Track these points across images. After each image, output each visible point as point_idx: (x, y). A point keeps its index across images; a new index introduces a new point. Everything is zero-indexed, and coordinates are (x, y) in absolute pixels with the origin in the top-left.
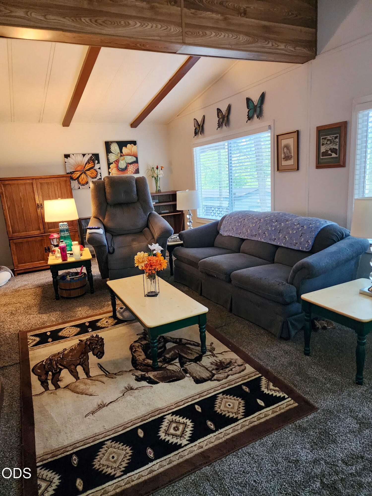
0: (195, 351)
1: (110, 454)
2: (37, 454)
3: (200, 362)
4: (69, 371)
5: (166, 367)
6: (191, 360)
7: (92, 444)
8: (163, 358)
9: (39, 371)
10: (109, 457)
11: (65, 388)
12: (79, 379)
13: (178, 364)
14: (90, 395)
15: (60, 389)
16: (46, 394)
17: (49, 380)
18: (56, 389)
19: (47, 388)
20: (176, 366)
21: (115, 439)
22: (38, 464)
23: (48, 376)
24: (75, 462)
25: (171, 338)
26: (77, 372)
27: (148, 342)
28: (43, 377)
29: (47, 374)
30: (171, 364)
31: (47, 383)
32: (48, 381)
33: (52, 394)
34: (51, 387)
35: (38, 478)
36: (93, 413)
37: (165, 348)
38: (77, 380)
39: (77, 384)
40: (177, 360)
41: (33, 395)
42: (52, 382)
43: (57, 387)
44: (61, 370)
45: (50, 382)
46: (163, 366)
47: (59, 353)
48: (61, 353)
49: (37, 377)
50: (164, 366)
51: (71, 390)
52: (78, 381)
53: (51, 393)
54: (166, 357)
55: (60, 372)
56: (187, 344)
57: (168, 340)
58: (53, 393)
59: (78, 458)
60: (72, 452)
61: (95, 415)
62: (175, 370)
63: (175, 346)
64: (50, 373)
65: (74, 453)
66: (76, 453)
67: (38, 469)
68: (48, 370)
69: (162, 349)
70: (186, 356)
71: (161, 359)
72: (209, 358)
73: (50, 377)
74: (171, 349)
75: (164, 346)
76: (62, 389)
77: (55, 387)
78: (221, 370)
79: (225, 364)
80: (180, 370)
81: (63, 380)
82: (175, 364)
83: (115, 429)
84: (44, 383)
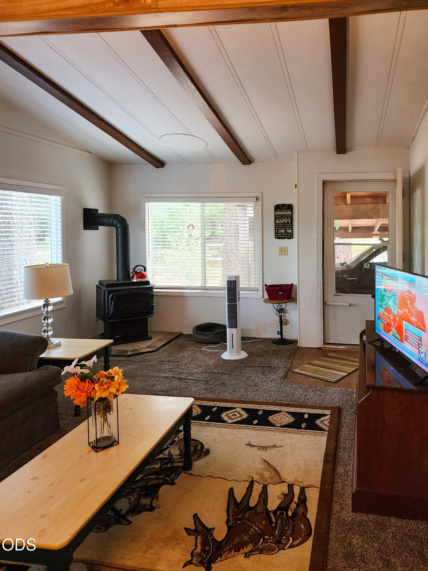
1: (280, 421)
2: (326, 437)
4: (267, 504)
7: (289, 429)
9: (303, 526)
10: (283, 420)
11: (284, 482)
12: (264, 485)
14: (266, 461)
15: (288, 483)
16: (305, 484)
17: (296, 503)
18: (293, 484)
19: (302, 490)
21: (273, 425)
22: (327, 432)
23: (294, 510)
24: (304, 424)
26: (260, 496)
28: (301, 510)
29: (295, 514)
31: (299, 498)
32: (297, 501)
33: (300, 480)
34: (297, 491)
35: (329, 426)
36: (275, 446)
38: (267, 485)
39: (269, 481)
41: (319, 489)
42: (293, 498)
43: (291, 487)
44: (275, 512)
45: (296, 499)
47: (261, 553)
48: (258, 549)
49: (308, 516)
51: (280, 476)
52: (266, 483)
53: (300, 482)
55: (279, 508)
58: (297, 481)
59: (301, 425)
60: (303, 430)
61: (273, 444)
64: (290, 514)
65: (303, 429)
66: (301, 428)
67: (327, 430)
68: (291, 521)
73: (293, 506)
76: (287, 481)
77: (293, 487)
81: (280, 494)
83: (269, 430)
84: (303, 500)
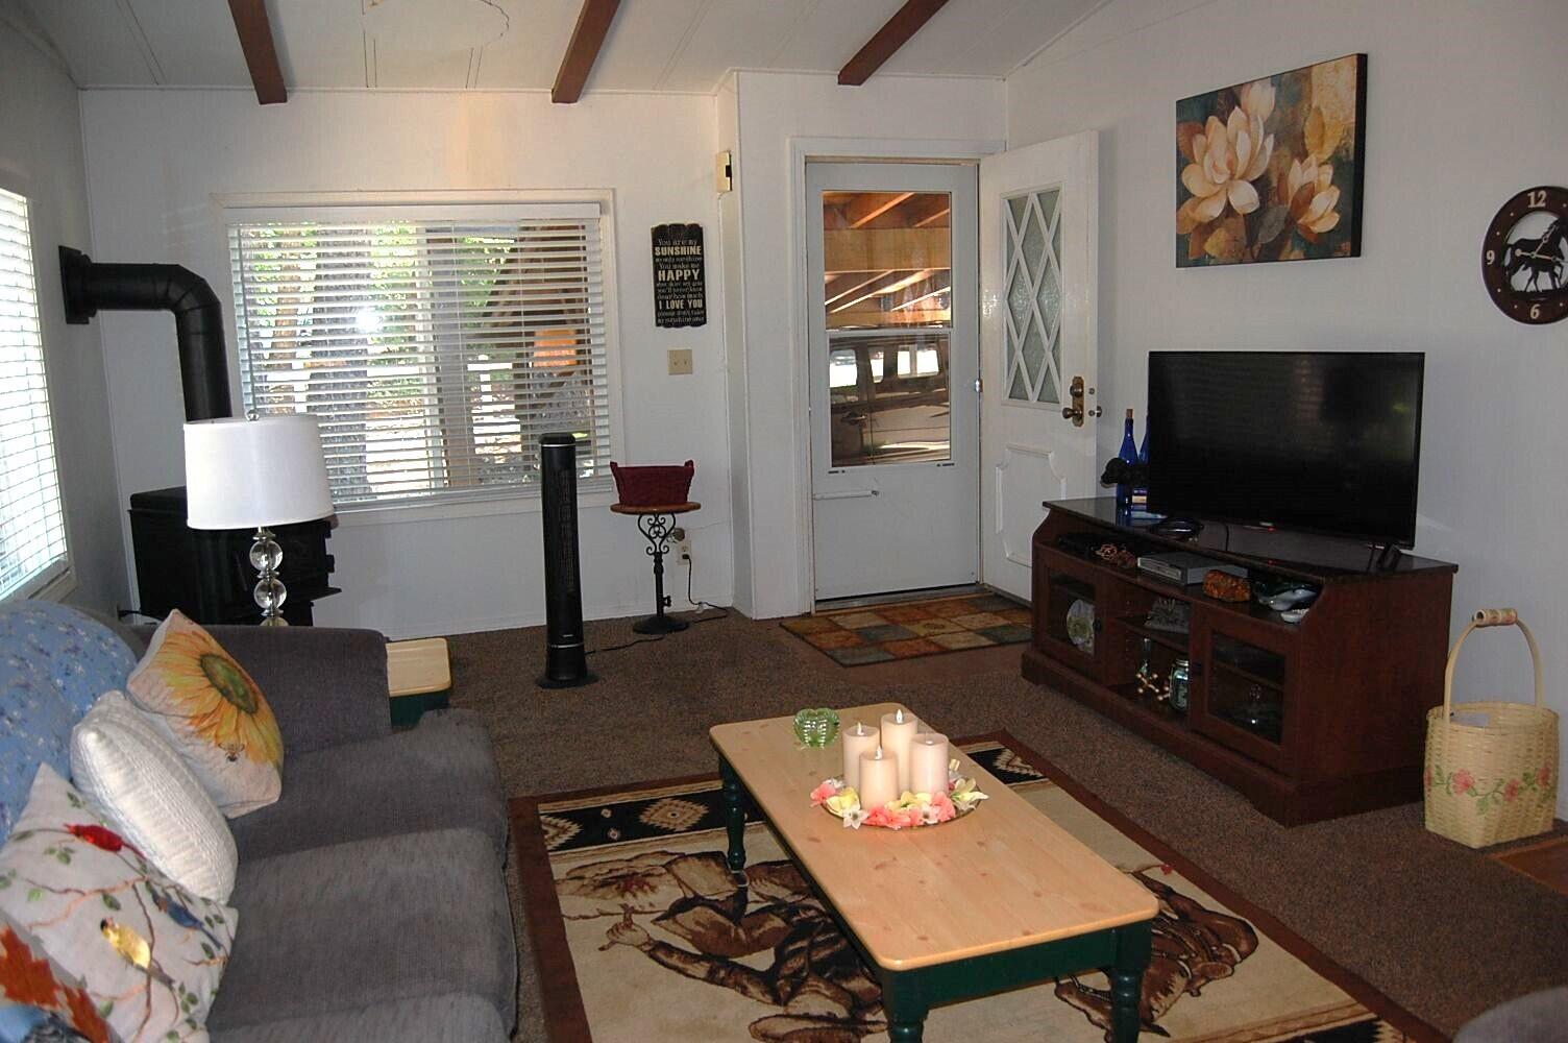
0: (680, 930)
3: (685, 898)
5: (795, 893)
6: (711, 905)
8: (795, 919)
13: (751, 896)
20: (757, 893)
25: (744, 992)
27: (844, 985)
28: (1183, 904)
30: (773, 898)
37: (778, 954)
40: (751, 908)
46: (801, 897)
50: (797, 898)
54: (784, 920)
56: (696, 956)
57: (757, 984)
62: (768, 883)
63: (741, 955)
69: (791, 948)
70: (720, 918)
71: (803, 916)
72: (651, 905)
74: (758, 945)
75: (781, 958)
78: (638, 874)
79: (614, 887)
80: (753, 883)
82: (761, 899)
84: (1164, 890)
